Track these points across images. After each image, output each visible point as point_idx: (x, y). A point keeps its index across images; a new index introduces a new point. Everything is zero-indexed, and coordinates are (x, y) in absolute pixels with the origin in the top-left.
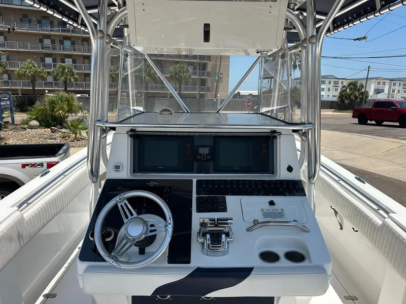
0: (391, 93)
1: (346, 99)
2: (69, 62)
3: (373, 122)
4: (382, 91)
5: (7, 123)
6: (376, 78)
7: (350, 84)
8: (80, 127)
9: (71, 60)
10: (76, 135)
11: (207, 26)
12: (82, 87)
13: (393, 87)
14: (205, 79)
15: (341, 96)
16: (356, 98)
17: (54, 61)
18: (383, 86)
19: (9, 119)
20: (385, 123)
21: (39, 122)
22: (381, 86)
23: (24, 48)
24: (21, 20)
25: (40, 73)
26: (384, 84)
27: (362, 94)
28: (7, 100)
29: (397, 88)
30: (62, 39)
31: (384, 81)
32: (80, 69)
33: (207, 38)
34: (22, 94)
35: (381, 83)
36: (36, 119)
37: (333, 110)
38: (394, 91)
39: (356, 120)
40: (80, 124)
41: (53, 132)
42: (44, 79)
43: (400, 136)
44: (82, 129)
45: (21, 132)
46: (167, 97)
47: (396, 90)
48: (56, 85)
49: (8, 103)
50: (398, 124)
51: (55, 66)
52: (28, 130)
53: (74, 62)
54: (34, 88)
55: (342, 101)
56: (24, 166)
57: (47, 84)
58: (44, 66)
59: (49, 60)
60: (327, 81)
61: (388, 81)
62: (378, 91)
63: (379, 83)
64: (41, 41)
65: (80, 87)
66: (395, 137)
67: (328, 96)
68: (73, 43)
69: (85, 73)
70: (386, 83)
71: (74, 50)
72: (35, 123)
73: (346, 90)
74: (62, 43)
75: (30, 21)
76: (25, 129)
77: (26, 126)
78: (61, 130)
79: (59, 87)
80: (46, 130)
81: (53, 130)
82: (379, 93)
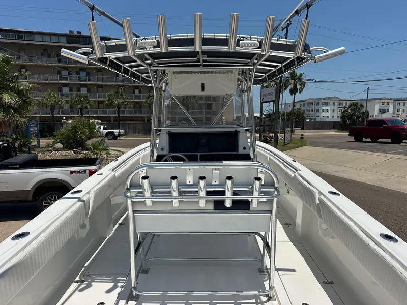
0: (396, 113)
1: (348, 119)
2: (84, 91)
3: (369, 140)
4: (387, 111)
5: (35, 146)
6: (380, 99)
7: (351, 105)
8: (100, 148)
9: (86, 89)
10: (97, 155)
11: (203, 85)
12: (96, 114)
13: (397, 107)
14: (211, 103)
15: (343, 117)
16: (358, 118)
17: (71, 90)
18: (388, 106)
19: (36, 143)
20: (380, 140)
21: (63, 145)
22: (385, 107)
23: (44, 79)
24: (42, 55)
25: (59, 101)
26: (388, 104)
27: (363, 114)
28: (34, 126)
29: (401, 107)
30: (78, 70)
31: (388, 101)
32: (94, 98)
33: (203, 89)
34: (40, 122)
35: (385, 104)
36: (60, 142)
37: (336, 130)
38: (398, 111)
39: (352, 139)
40: (100, 146)
41: (76, 154)
42: (61, 107)
43: (389, 151)
44: (102, 150)
45: (48, 154)
46: (175, 121)
47: (401, 110)
48: (72, 112)
49: (36, 129)
50: (389, 141)
51: (71, 95)
52: (53, 152)
53: (89, 91)
54: (53, 116)
55: (345, 121)
56: (72, 172)
57: (63, 112)
58: (62, 95)
59: (66, 90)
60: (331, 102)
61: (392, 101)
62: (382, 111)
63: (383, 103)
64: (59, 73)
65: (94, 114)
66: (385, 152)
67: (333, 117)
68: (88, 74)
69: (99, 101)
70: (390, 104)
71: (89, 80)
72: (59, 145)
73: (347, 111)
74: (78, 73)
75: (50, 56)
76: (51, 151)
77: (50, 149)
78: (82, 152)
79: (74, 114)
80: (69, 151)
81: (76, 152)
82: (384, 113)
